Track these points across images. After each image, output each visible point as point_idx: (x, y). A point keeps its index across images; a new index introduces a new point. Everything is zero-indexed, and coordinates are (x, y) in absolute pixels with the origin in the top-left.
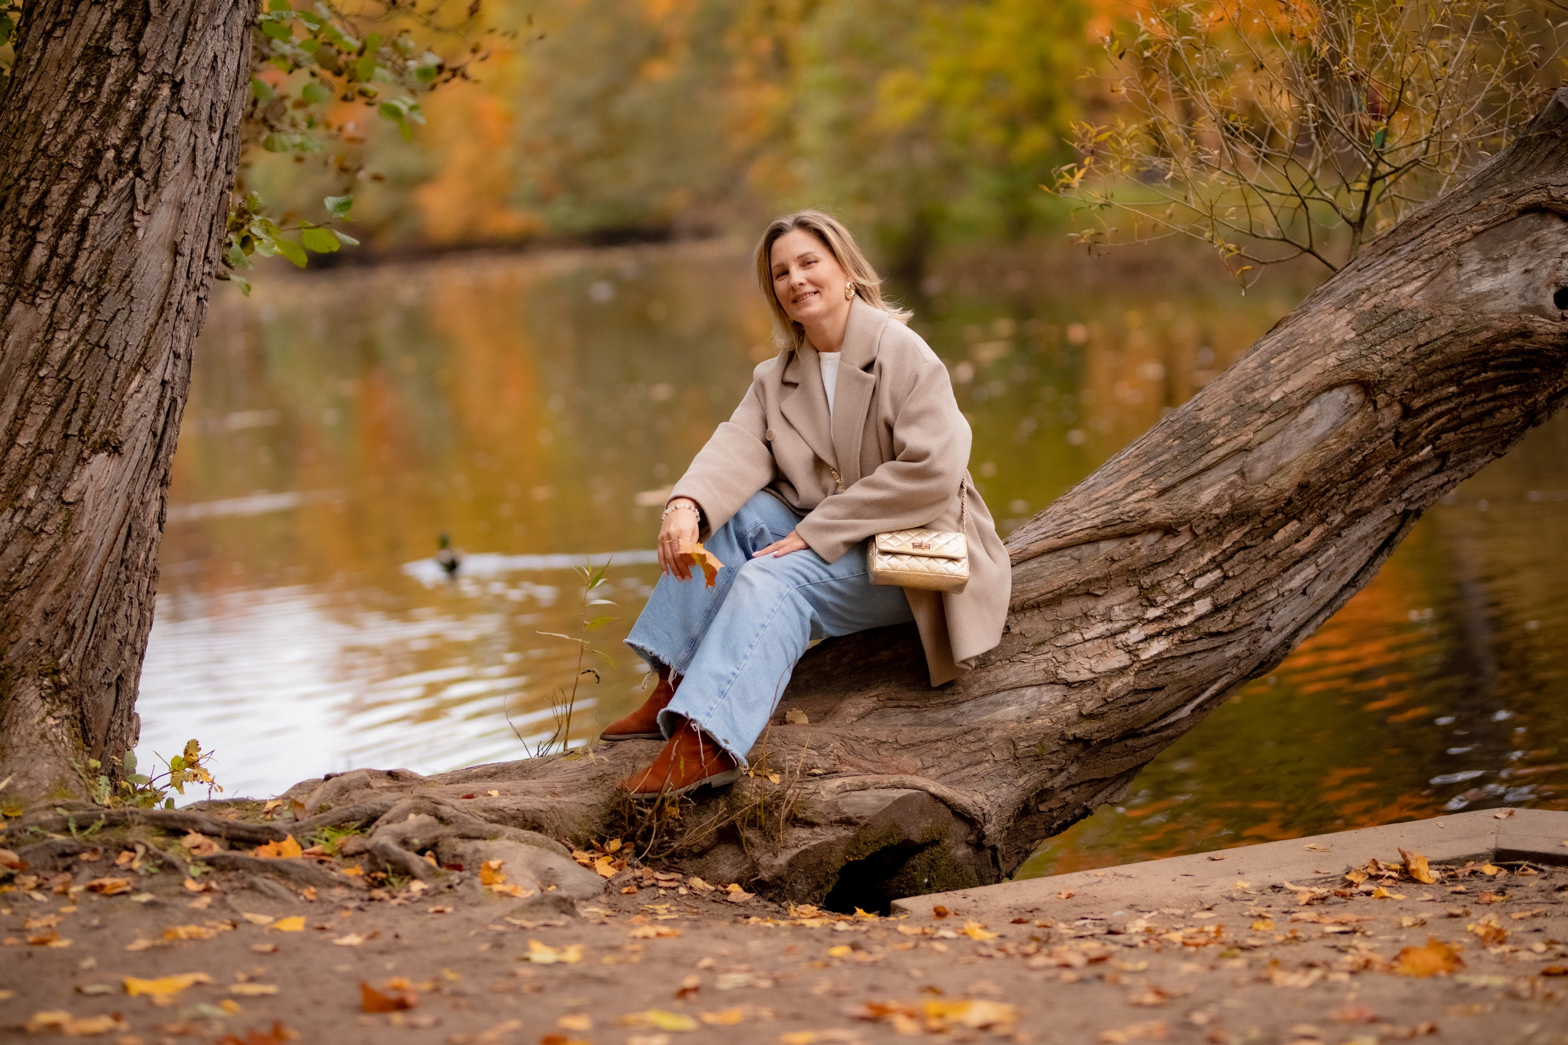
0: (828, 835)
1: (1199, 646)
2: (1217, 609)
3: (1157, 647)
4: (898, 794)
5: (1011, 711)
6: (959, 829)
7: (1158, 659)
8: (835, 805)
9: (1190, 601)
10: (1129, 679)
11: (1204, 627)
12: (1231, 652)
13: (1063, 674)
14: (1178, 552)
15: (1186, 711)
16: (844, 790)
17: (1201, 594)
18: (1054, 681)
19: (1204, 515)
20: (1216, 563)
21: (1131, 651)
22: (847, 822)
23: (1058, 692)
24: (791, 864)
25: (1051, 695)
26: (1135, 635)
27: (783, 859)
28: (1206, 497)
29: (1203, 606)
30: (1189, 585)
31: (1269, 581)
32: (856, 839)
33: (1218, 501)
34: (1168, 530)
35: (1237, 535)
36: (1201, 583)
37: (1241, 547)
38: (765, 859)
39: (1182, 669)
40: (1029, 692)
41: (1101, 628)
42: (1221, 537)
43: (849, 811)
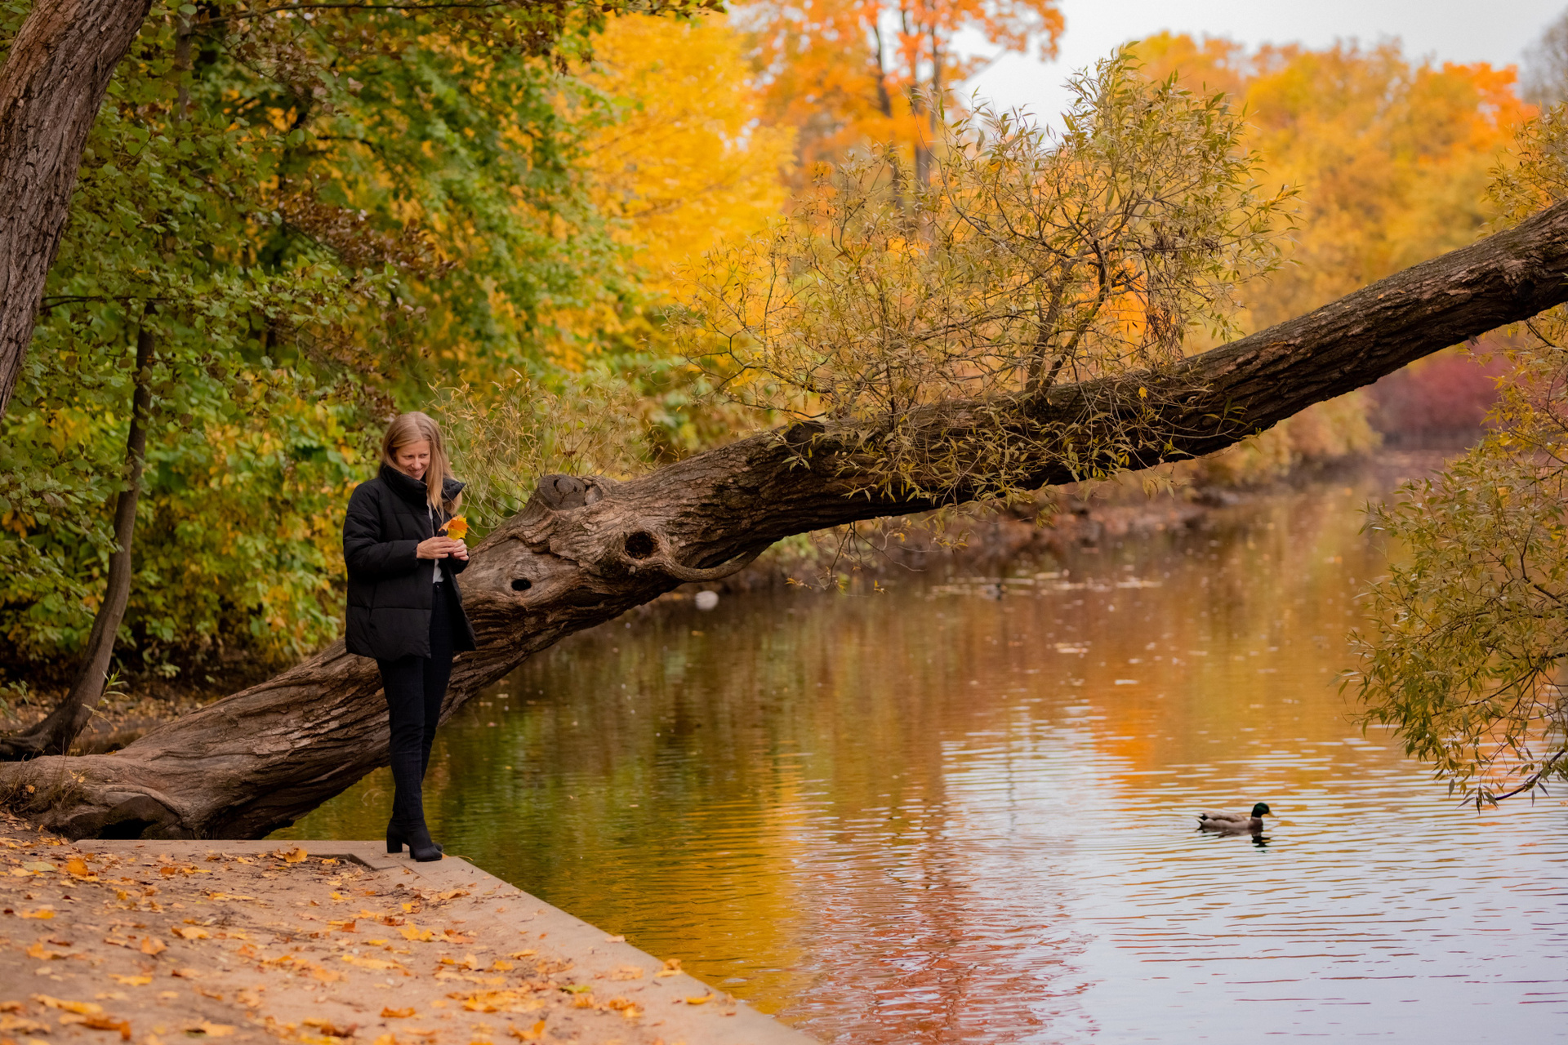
0: (94, 810)
1: (329, 745)
2: (341, 727)
3: (305, 742)
4: (135, 795)
5: (226, 765)
6: (173, 818)
7: (304, 749)
8: (103, 797)
9: (327, 722)
10: (285, 756)
11: (332, 735)
12: (348, 750)
13: (255, 750)
14: (323, 695)
15: (324, 777)
16: (113, 790)
17: (334, 718)
18: (250, 753)
19: (335, 680)
20: (343, 703)
21: (293, 742)
22: (106, 805)
23: (251, 759)
24: (72, 821)
25: (246, 759)
26: (297, 735)
27: (68, 819)
28: (338, 669)
29: (334, 725)
30: (328, 713)
31: (373, 716)
32: (109, 814)
33: (342, 672)
34: (320, 683)
35: (353, 690)
36: (334, 713)
37: (354, 697)
38: (60, 817)
39: (318, 755)
40: (237, 757)
41: (282, 730)
42: (344, 691)
43: (108, 800)
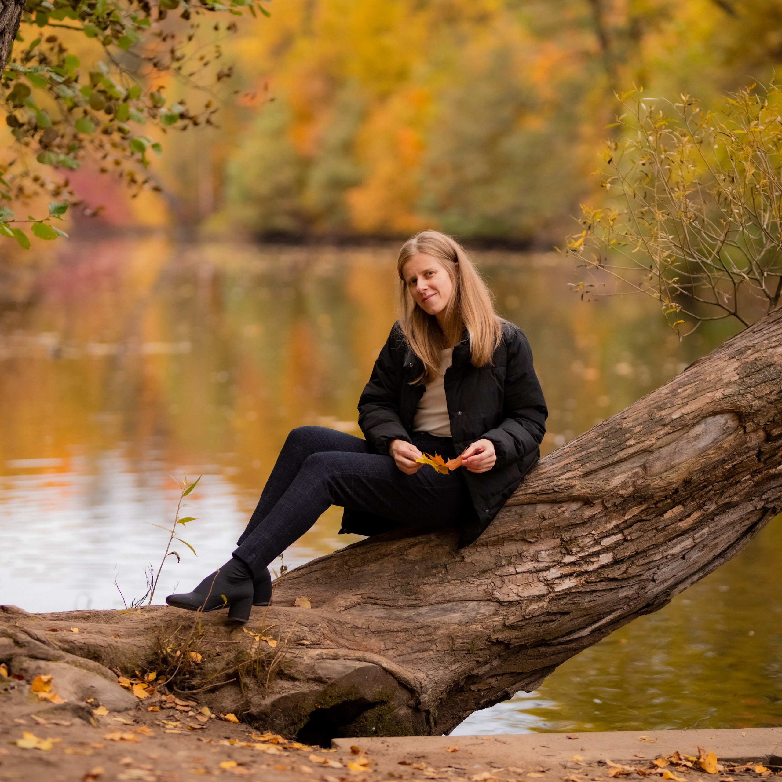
1: (600, 586)
2: (616, 562)
3: (569, 583)
4: (358, 665)
5: (457, 616)
6: (403, 695)
7: (568, 593)
8: (312, 668)
9: (597, 554)
10: (545, 604)
11: (605, 574)
12: (623, 593)
13: (497, 595)
14: (592, 518)
15: (586, 632)
16: (321, 658)
17: (606, 550)
18: (490, 599)
19: (613, 494)
20: (619, 529)
21: (549, 584)
22: (319, 680)
23: (492, 607)
24: (274, 705)
25: (486, 609)
26: (554, 573)
27: (268, 701)
28: (616, 481)
29: (606, 558)
30: (597, 542)
31: (657, 546)
32: (324, 693)
33: (624, 485)
34: (587, 502)
35: (636, 511)
36: (606, 542)
37: (638, 519)
38: (255, 699)
39: (585, 601)
40: (471, 605)
41: (530, 566)
42: (624, 511)
